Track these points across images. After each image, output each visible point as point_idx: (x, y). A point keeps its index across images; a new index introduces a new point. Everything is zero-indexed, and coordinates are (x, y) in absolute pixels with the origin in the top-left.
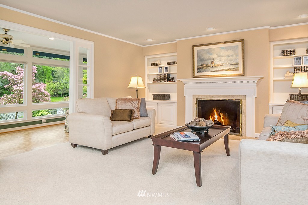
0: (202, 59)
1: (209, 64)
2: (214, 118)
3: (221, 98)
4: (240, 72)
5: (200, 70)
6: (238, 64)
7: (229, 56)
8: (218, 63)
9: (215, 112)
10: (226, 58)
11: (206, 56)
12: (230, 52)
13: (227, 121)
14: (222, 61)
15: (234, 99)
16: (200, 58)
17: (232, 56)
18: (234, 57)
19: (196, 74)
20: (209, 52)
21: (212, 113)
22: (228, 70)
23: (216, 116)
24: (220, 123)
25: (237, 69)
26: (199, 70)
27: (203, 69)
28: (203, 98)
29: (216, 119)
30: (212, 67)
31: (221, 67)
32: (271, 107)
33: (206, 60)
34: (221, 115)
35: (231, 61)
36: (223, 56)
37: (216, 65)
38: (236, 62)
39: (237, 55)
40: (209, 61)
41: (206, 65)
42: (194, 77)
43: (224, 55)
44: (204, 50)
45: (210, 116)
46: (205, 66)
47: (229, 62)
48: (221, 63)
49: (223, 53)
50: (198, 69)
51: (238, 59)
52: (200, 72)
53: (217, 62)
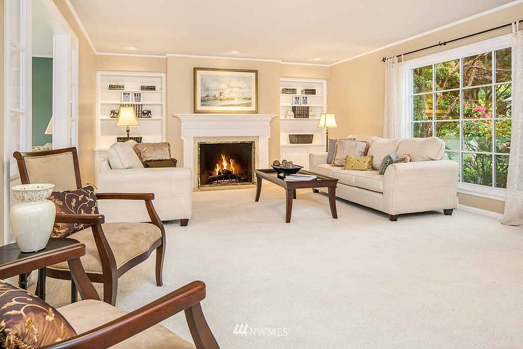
0: (208, 88)
1: (217, 96)
2: (222, 167)
3: (231, 141)
4: (253, 108)
5: (205, 103)
6: (251, 99)
7: (241, 88)
8: (228, 96)
9: (224, 158)
10: (237, 90)
11: (212, 85)
12: (242, 84)
13: (238, 168)
14: (233, 93)
15: (246, 140)
16: (204, 87)
17: (245, 88)
18: (247, 90)
19: (199, 108)
20: (216, 79)
21: (219, 160)
22: (239, 105)
23: (225, 164)
24: (230, 172)
25: (249, 105)
26: (203, 103)
27: (208, 103)
28: (208, 141)
29: (225, 168)
30: (221, 100)
31: (232, 100)
32: (281, 148)
33: (212, 90)
34: (231, 162)
35: (243, 94)
36: (234, 88)
37: (225, 98)
38: (248, 96)
39: (250, 88)
40: (217, 92)
41: (213, 97)
42: (195, 112)
43: (235, 86)
44: (210, 76)
45: (217, 165)
46: (211, 97)
47: (241, 95)
48: (232, 96)
49: (234, 83)
50: (202, 101)
51: (251, 93)
52: (204, 105)
53: (227, 94)
